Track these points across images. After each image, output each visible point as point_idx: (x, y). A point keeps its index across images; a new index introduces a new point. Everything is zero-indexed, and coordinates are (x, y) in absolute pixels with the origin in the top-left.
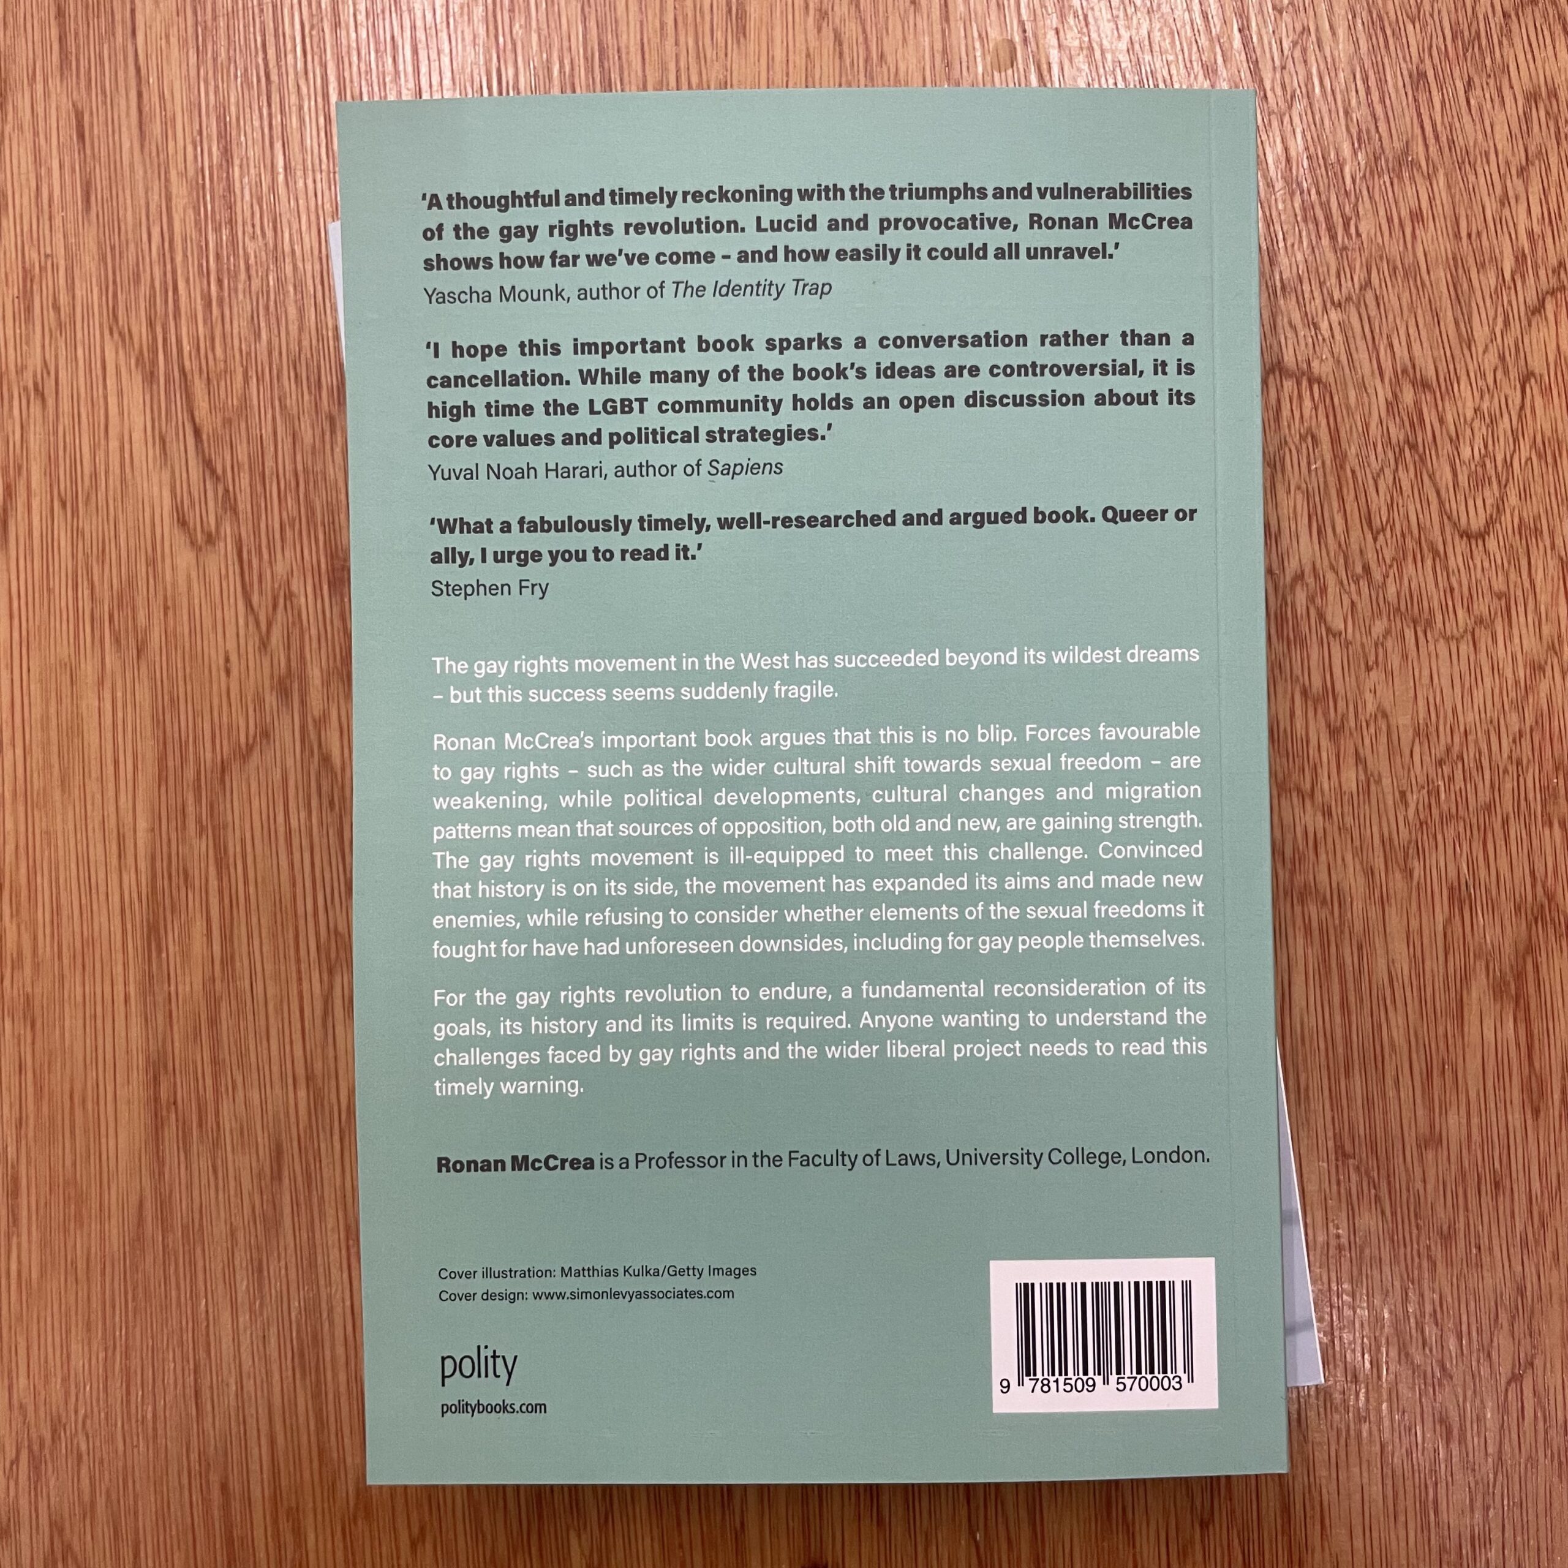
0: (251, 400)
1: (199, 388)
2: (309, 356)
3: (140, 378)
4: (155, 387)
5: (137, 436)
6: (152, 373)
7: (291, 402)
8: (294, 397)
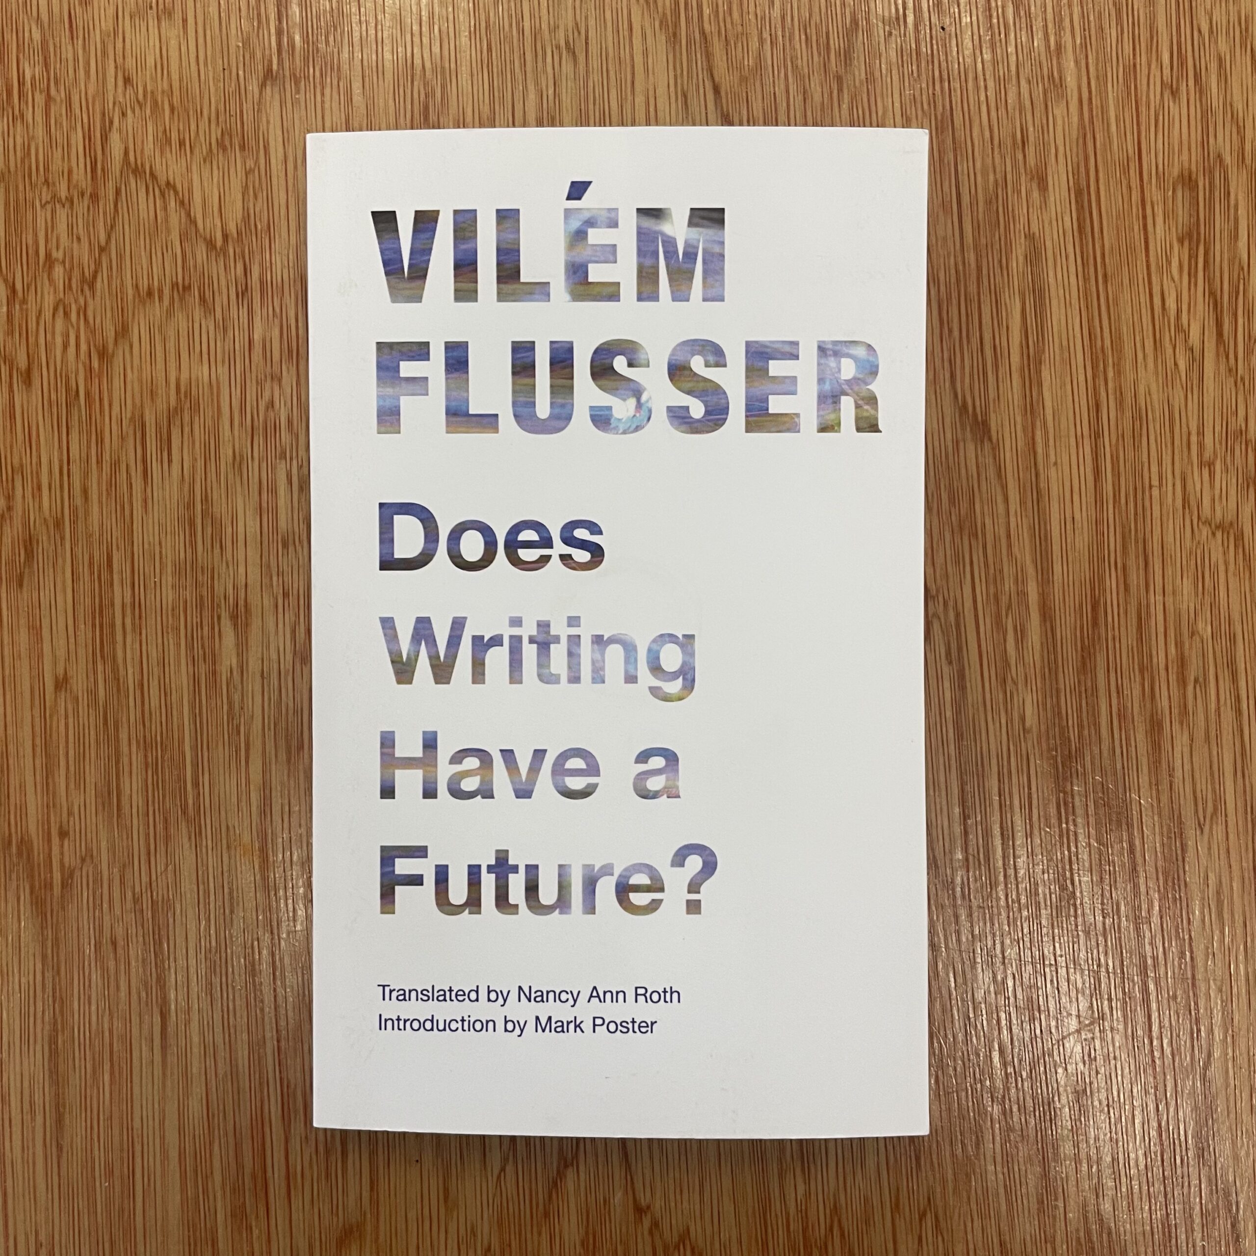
0: (765, 61)
1: (717, 48)
2: (818, 21)
3: (664, 38)
4: (677, 47)
5: (661, 90)
6: (675, 34)
7: (802, 63)
8: (805, 59)
